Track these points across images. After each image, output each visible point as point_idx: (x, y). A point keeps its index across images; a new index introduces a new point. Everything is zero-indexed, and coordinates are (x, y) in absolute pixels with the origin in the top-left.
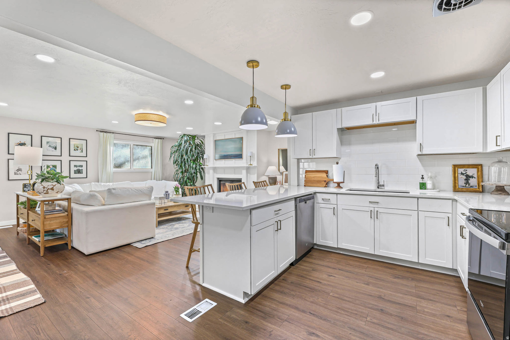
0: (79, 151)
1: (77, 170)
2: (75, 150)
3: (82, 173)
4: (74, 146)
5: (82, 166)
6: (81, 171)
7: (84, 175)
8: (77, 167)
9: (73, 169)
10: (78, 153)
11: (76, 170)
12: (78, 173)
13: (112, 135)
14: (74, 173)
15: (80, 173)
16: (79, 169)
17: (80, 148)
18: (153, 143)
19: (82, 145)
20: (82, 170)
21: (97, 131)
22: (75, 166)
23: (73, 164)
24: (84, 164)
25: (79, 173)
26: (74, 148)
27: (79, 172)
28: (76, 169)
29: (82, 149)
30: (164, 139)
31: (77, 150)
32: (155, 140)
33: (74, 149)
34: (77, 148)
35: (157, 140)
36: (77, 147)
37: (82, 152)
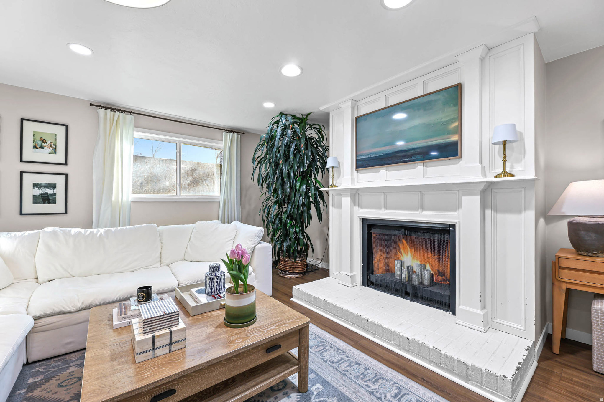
0: (47, 150)
1: (41, 194)
2: (37, 148)
3: (55, 203)
4: (34, 138)
5: (54, 186)
6: (50, 198)
7: (59, 207)
8: (40, 188)
9: (29, 192)
10: (44, 155)
11: (38, 194)
12: (44, 203)
13: (128, 116)
14: (34, 203)
15: (49, 203)
16: (47, 193)
17: (49, 142)
18: (223, 141)
19: (56, 137)
20: (55, 194)
21: (91, 105)
22: (36, 185)
23: (29, 180)
24: (60, 181)
25: (47, 202)
26: (34, 141)
27: (47, 199)
28: (37, 192)
29: (56, 146)
30: (244, 133)
31: (42, 147)
32: (225, 134)
33: (32, 145)
34: (40, 142)
35: (229, 135)
36: (43, 142)
37: (56, 154)
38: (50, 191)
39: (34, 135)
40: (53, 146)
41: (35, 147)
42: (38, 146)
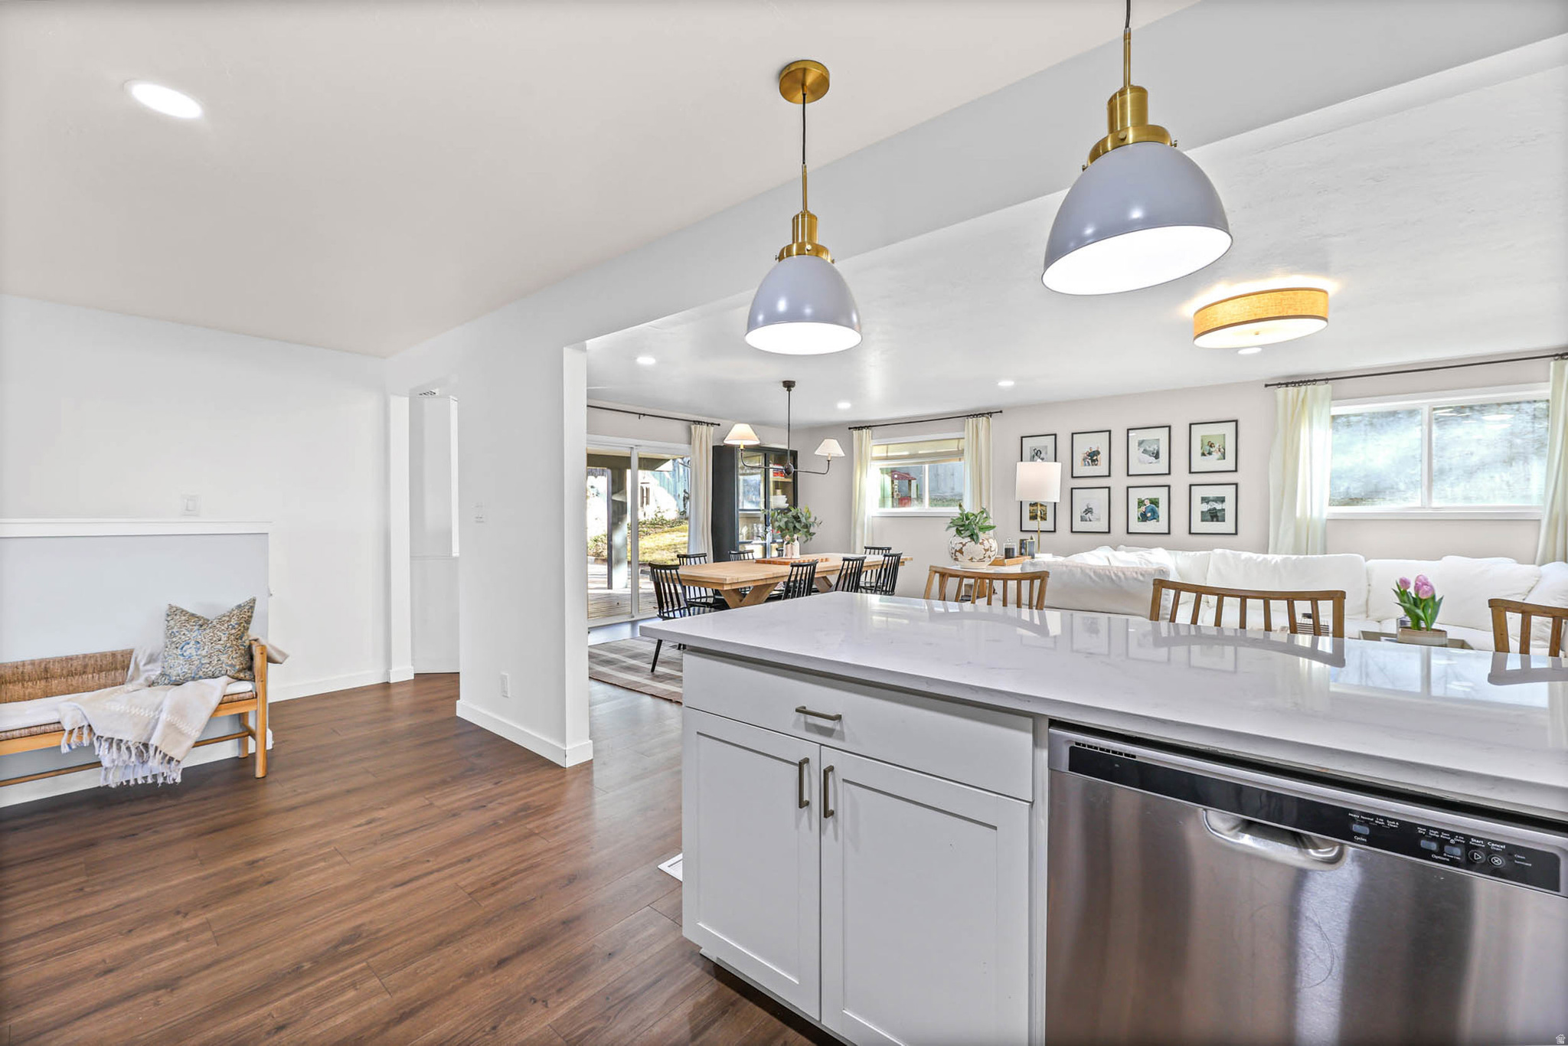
0: (1216, 455)
1: (1210, 510)
2: (1205, 455)
3: (1224, 521)
4: (1202, 444)
5: (1222, 500)
6: (1219, 514)
7: (1228, 526)
8: (1208, 503)
9: (1199, 508)
10: (1212, 462)
11: (1206, 510)
12: (1212, 521)
13: (1322, 388)
14: (1202, 521)
15: (1217, 521)
16: (1215, 509)
17: (1217, 446)
19: (1224, 438)
20: (1224, 510)
21: (1266, 386)
22: (1205, 500)
23: (1198, 493)
24: (1228, 492)
25: (1215, 519)
26: (1202, 447)
27: (1214, 516)
28: (1206, 507)
29: (1225, 449)
31: (1210, 453)
33: (1200, 452)
34: (1208, 448)
36: (1211, 446)
37: (1224, 459)
38: (1218, 506)
39: (1202, 441)
40: (1222, 450)
41: (1203, 454)
42: (1206, 453)
